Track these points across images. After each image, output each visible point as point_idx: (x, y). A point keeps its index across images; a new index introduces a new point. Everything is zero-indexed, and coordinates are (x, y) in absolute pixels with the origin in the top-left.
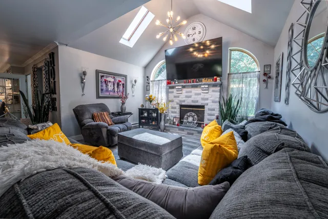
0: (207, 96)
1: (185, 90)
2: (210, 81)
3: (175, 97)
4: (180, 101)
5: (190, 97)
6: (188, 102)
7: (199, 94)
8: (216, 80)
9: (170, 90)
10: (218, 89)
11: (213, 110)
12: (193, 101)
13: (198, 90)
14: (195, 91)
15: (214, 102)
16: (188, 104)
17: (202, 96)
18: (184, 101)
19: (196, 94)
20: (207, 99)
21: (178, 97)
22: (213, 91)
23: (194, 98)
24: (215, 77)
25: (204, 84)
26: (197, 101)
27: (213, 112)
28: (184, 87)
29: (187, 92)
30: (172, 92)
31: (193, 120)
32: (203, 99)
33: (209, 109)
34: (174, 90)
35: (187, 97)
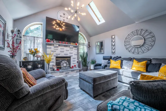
0: (72, 52)
1: (60, 48)
2: (74, 45)
3: (52, 51)
4: (57, 54)
5: (63, 52)
6: (62, 55)
7: (68, 51)
8: (76, 44)
9: (48, 46)
10: (76, 49)
11: (75, 58)
12: (65, 54)
13: (68, 48)
14: (66, 48)
15: (75, 55)
16: (62, 56)
17: (70, 51)
18: (59, 54)
19: (67, 50)
20: (72, 53)
21: (55, 51)
22: (75, 49)
23: (65, 52)
24: (76, 43)
25: (72, 46)
26: (67, 54)
27: (75, 60)
28: (59, 45)
29: (61, 49)
30: (50, 48)
31: (67, 65)
32: (70, 53)
33: (73, 58)
34: (52, 47)
35: (61, 52)
